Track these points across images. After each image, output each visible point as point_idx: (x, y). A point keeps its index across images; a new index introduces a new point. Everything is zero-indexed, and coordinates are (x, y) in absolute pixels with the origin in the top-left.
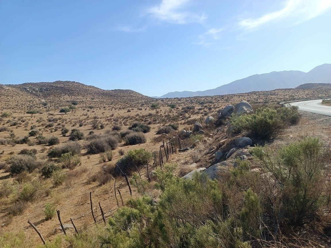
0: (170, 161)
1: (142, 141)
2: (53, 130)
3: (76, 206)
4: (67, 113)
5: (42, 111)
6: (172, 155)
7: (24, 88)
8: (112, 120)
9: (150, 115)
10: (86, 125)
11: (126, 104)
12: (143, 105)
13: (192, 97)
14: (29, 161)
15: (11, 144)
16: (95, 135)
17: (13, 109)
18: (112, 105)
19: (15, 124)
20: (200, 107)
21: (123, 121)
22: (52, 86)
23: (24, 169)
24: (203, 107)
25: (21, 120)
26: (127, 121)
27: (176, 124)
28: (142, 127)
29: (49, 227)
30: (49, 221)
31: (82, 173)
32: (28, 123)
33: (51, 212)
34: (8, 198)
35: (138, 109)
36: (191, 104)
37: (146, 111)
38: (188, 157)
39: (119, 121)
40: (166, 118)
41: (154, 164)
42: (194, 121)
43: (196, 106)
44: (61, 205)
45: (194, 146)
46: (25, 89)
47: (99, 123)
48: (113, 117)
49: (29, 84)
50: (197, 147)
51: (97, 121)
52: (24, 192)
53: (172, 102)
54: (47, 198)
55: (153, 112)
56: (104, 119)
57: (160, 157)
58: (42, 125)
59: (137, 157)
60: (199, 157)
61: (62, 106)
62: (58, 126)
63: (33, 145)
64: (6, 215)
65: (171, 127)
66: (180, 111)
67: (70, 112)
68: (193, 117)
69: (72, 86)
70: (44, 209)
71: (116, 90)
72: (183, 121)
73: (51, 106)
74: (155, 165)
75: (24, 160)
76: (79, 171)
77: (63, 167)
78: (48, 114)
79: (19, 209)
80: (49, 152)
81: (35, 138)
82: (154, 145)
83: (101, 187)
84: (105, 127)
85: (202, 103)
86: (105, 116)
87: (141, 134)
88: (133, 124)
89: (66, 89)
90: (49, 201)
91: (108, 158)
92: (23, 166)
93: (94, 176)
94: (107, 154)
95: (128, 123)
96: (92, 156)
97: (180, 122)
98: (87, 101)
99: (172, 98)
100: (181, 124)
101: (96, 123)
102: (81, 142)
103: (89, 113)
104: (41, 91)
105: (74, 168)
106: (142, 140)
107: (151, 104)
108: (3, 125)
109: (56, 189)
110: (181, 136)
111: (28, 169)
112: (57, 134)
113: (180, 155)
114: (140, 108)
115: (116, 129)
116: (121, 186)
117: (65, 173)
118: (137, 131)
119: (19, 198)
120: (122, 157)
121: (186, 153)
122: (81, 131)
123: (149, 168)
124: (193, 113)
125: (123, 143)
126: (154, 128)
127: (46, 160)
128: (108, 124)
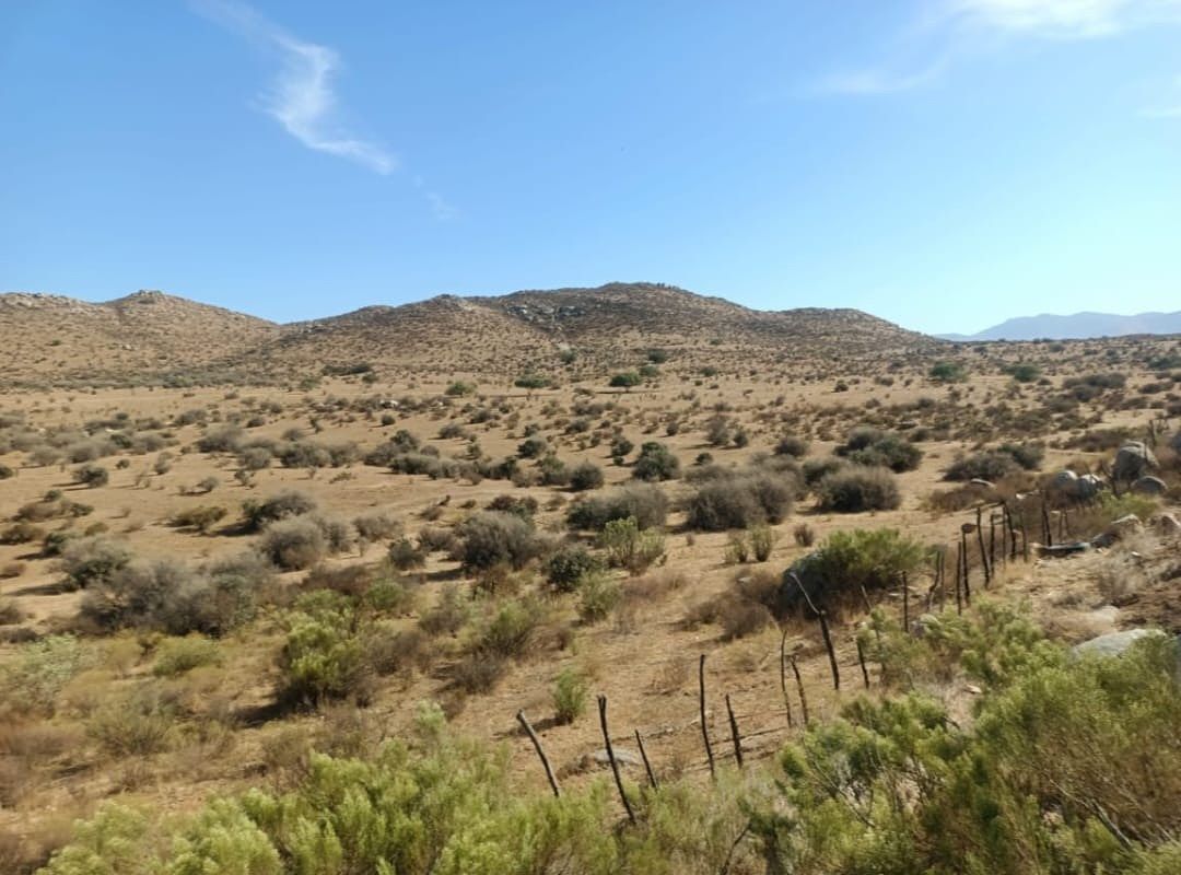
0: (999, 587)
1: (886, 503)
2: (588, 443)
3: (648, 694)
4: (633, 389)
5: (558, 381)
6: (1009, 566)
7: (515, 307)
8: (778, 418)
9: (925, 405)
10: (686, 431)
11: (833, 363)
12: (898, 365)
13: (1114, 339)
14: (514, 532)
15: (471, 478)
16: (717, 468)
17: (480, 370)
18: (779, 367)
19: (482, 418)
20: (1151, 380)
21: (818, 424)
22: (593, 301)
23: (499, 556)
24: (1166, 380)
25: (501, 405)
26: (832, 422)
27: (1033, 445)
28: (886, 448)
29: (563, 745)
30: (565, 730)
31: (670, 589)
32: (517, 416)
33: (573, 699)
34: (455, 636)
35: (878, 381)
36: (1109, 364)
37: (907, 390)
38: (1080, 579)
39: (802, 423)
40: (989, 421)
41: (932, 589)
42: (1119, 436)
43: (1130, 375)
44: (601, 685)
45: (1111, 538)
46: (518, 310)
47: (733, 426)
48: (780, 408)
49: (529, 294)
50: (1127, 544)
51: (724, 419)
52: (499, 625)
53: (1021, 358)
54: (561, 654)
55: (939, 394)
56: (749, 413)
57: (959, 565)
58: (558, 424)
59: (866, 556)
60: (1134, 583)
61: (617, 366)
62: (603, 431)
63: (527, 486)
64: (447, 688)
65: (1009, 456)
66: (1056, 394)
67: (642, 387)
68: (1112, 421)
69: (654, 299)
70: (554, 687)
71: (799, 311)
72: (1065, 436)
73: (585, 366)
74: (937, 596)
75: (501, 527)
76: (660, 580)
77: (612, 564)
78: (577, 390)
79: (484, 675)
80: (573, 511)
81: (536, 465)
82: (934, 519)
83: (729, 647)
84: (750, 443)
85: (1163, 364)
86: (752, 401)
87: (883, 474)
88: (855, 435)
89: (635, 310)
90: (567, 664)
91: (757, 549)
92: (497, 546)
93: (709, 606)
94: (756, 537)
95: (833, 432)
96: (703, 539)
97: (1048, 439)
98: (699, 349)
99: (1022, 342)
100: (1054, 445)
101: (721, 425)
102: (671, 489)
103: (700, 391)
104: (561, 318)
105: (644, 571)
106: (883, 499)
107: (930, 361)
108: (453, 417)
109: (588, 630)
110: (1054, 493)
111: (510, 555)
112: (598, 457)
113: (1042, 570)
114: (887, 376)
115: (788, 449)
116: (801, 654)
117: (618, 583)
118: (867, 462)
119: (485, 641)
120: (808, 551)
121: (1071, 563)
122: (671, 452)
123: (911, 603)
124: (1116, 404)
125: (811, 501)
126: (938, 457)
127: (562, 534)
128: (760, 431)
